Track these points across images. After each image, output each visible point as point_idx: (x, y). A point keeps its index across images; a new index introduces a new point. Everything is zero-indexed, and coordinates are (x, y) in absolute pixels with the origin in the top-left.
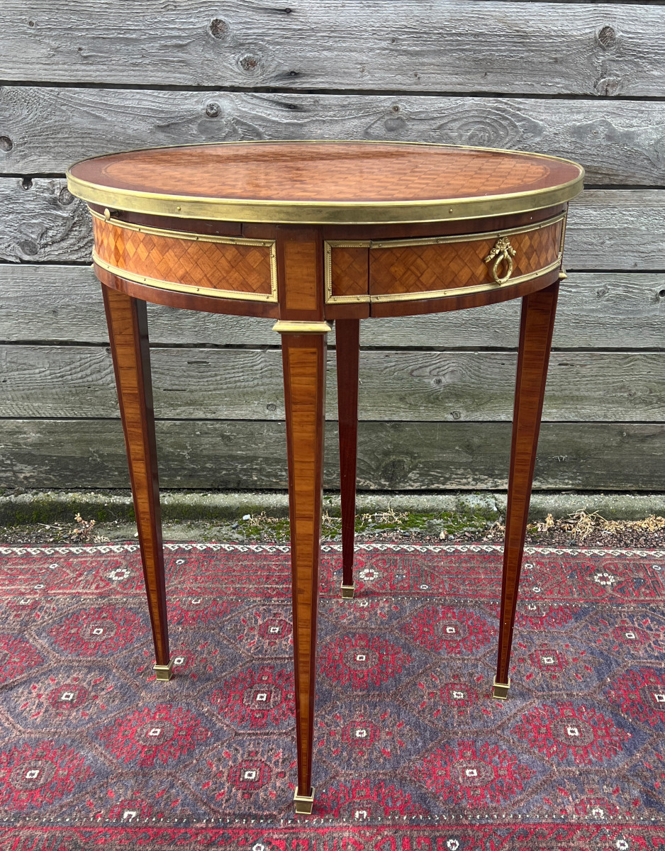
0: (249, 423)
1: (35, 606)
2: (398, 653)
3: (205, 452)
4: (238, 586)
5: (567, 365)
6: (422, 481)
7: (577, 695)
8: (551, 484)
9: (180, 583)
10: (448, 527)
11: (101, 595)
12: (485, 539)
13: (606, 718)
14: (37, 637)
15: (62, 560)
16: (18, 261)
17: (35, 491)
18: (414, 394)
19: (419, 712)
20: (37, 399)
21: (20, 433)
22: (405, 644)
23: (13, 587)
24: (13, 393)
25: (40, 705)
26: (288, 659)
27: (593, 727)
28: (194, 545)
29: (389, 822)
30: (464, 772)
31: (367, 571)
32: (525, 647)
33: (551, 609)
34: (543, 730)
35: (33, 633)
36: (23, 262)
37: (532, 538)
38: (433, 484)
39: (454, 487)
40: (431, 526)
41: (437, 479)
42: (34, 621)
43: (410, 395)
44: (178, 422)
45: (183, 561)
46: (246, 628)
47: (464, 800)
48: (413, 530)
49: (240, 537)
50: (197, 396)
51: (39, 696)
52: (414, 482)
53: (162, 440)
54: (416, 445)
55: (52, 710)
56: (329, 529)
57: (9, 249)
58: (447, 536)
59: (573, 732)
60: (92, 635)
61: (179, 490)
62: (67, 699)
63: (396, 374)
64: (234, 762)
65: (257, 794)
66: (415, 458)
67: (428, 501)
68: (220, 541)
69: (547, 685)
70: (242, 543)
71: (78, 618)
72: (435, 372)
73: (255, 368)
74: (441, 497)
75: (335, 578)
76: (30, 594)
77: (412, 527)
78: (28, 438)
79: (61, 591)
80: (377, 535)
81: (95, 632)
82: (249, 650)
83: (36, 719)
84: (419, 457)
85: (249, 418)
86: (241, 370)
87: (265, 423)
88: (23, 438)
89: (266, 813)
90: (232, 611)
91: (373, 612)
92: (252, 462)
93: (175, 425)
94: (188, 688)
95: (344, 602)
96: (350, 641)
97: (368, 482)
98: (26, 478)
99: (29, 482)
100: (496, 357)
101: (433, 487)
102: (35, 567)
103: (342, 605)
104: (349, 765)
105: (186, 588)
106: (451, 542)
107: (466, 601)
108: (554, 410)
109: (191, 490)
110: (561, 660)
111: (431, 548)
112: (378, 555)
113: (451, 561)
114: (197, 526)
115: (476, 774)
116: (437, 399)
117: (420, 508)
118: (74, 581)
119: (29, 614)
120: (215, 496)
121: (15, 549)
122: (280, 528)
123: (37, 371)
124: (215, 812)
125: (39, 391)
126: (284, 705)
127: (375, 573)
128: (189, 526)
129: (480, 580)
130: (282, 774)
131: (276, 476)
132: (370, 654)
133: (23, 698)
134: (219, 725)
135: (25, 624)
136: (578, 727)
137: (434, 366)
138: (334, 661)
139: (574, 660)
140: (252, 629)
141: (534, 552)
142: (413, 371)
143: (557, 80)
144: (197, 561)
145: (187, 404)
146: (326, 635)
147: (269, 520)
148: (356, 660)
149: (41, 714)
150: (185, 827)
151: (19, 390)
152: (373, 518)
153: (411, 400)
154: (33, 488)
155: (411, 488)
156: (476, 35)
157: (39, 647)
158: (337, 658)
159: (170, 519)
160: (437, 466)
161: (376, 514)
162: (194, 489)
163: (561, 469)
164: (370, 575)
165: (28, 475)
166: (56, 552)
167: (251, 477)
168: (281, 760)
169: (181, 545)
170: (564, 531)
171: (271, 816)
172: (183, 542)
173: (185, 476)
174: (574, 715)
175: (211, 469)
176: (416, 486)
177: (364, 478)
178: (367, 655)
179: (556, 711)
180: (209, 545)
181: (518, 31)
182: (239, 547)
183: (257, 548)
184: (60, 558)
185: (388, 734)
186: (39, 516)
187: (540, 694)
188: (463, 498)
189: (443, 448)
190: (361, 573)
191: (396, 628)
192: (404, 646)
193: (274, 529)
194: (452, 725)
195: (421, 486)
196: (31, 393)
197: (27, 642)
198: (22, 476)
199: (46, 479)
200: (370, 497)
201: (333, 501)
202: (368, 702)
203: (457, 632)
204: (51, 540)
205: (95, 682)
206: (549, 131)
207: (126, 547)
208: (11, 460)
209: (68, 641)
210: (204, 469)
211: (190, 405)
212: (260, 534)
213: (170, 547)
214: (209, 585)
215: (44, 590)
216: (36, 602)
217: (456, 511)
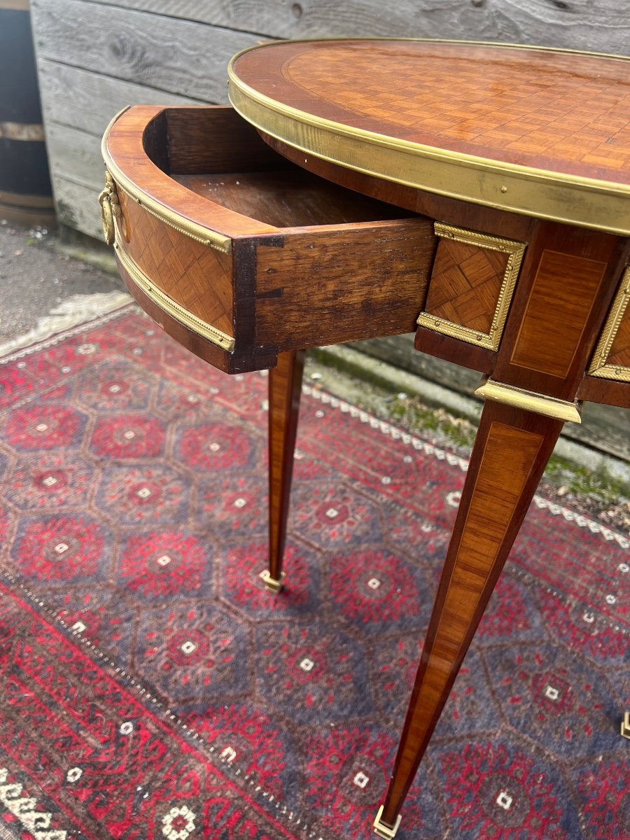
1: (195, 406)
2: (411, 597)
7: (548, 756)
10: (575, 484)
11: (243, 418)
12: (603, 515)
13: (557, 807)
14: (174, 432)
19: (375, 674)
22: (426, 590)
23: (198, 383)
25: (122, 490)
27: (532, 809)
28: (342, 404)
29: (242, 783)
30: (355, 774)
32: (541, 662)
33: (609, 630)
34: (474, 778)
35: (176, 427)
39: (605, 448)
40: (557, 476)
42: (185, 418)
45: (322, 416)
46: (312, 499)
47: (324, 810)
49: (385, 411)
51: (129, 482)
55: (125, 499)
58: (566, 494)
59: (504, 800)
60: (208, 448)
62: (142, 495)
64: (189, 626)
65: (176, 671)
67: (571, 450)
68: (365, 410)
69: (526, 722)
70: (380, 418)
74: (587, 453)
76: (202, 394)
81: (212, 447)
83: (109, 501)
89: (165, 695)
90: (316, 478)
91: (426, 541)
95: (411, 516)
96: (380, 559)
103: (406, 518)
104: (269, 691)
106: (563, 504)
107: (523, 575)
110: (566, 701)
113: (546, 524)
114: (361, 388)
115: (363, 785)
122: (424, 417)
124: (132, 666)
128: (356, 386)
129: (559, 557)
130: (210, 663)
132: (385, 584)
134: (214, 581)
135: (176, 417)
136: (514, 798)
138: (349, 573)
139: (581, 709)
140: (315, 502)
144: (332, 420)
146: (367, 541)
147: (419, 406)
148: (367, 582)
149: (116, 498)
150: (101, 666)
157: (168, 441)
158: (354, 570)
164: (456, 500)
167: (421, 364)
168: (222, 648)
169: (333, 400)
171: (165, 702)
172: (336, 397)
174: (523, 781)
178: (382, 583)
179: (507, 763)
182: (374, 422)
183: (388, 429)
185: (329, 681)
187: (510, 728)
188: (610, 462)
193: (417, 416)
194: (393, 708)
197: (165, 432)
202: (342, 634)
205: (173, 491)
209: (190, 444)
213: (323, 398)
214: (321, 445)
215: (214, 395)
216: (198, 403)
217: (593, 473)
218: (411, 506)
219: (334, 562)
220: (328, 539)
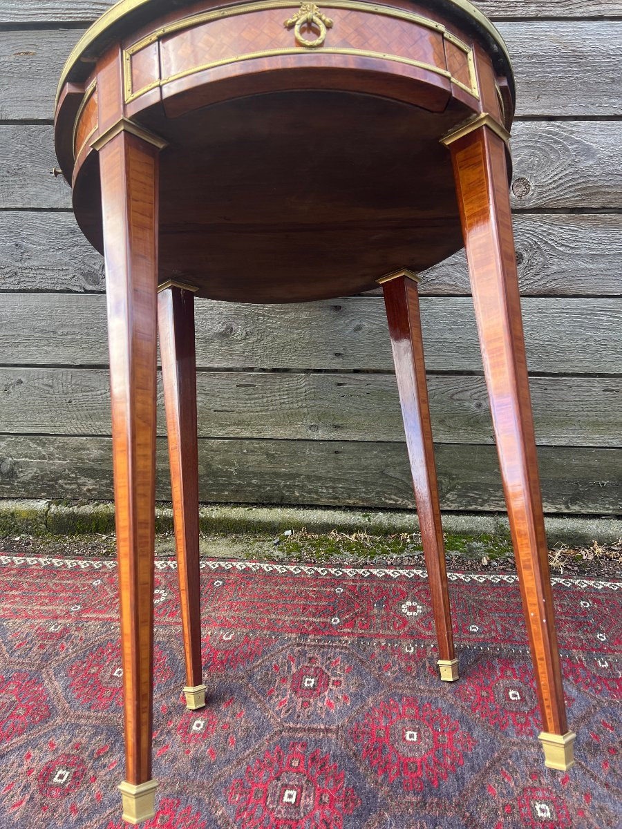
0: (293, 443)
1: (64, 634)
2: (456, 730)
3: (251, 469)
4: (274, 616)
5: (612, 390)
6: (460, 502)
8: (591, 508)
9: (214, 610)
10: (489, 551)
14: (53, 678)
15: (107, 575)
16: (82, 290)
17: (96, 502)
18: (453, 417)
20: (99, 419)
21: (84, 449)
22: (463, 716)
23: (50, 607)
24: (77, 413)
25: (26, 788)
26: (323, 731)
28: (234, 563)
31: (409, 603)
32: (612, 728)
35: (52, 671)
36: (86, 292)
37: (578, 566)
38: (471, 505)
39: (492, 509)
40: (471, 550)
41: (475, 500)
42: (57, 654)
43: (450, 418)
44: (227, 441)
45: (221, 583)
46: (278, 679)
48: (453, 553)
49: (281, 554)
50: (245, 416)
51: (30, 771)
52: (452, 502)
53: (212, 457)
54: (455, 467)
55: (38, 799)
56: (368, 548)
57: (73, 280)
58: (489, 563)
60: (112, 676)
61: (226, 504)
62: (60, 780)
63: (436, 397)
66: (453, 479)
67: (466, 522)
68: (260, 560)
70: (281, 562)
71: (103, 653)
72: (476, 396)
73: (299, 391)
74: (479, 519)
75: (376, 611)
76: (63, 617)
77: (452, 550)
78: (91, 454)
79: (94, 615)
80: (416, 557)
81: (115, 674)
82: (278, 713)
83: (15, 813)
84: (458, 478)
85: (292, 437)
86: (286, 393)
87: (308, 443)
88: (88, 455)
90: (265, 652)
91: (421, 664)
92: (294, 478)
93: (224, 444)
94: (202, 774)
95: (386, 645)
96: (397, 707)
97: (406, 501)
98: (89, 490)
99: (92, 494)
100: (539, 382)
101: (471, 508)
102: (78, 583)
103: (384, 649)
105: (219, 618)
106: (495, 571)
108: (597, 436)
109: (237, 504)
111: (475, 577)
112: (420, 583)
113: (499, 595)
114: (241, 541)
116: (477, 422)
117: (459, 529)
118: (111, 603)
119: (55, 645)
120: (259, 510)
121: (67, 561)
122: (320, 545)
123: (99, 392)
125: (101, 411)
126: (318, 812)
127: (418, 607)
128: (234, 541)
131: (316, 493)
132: (422, 730)
133: (10, 774)
135: (47, 659)
137: (475, 390)
138: (379, 739)
140: (284, 680)
141: (585, 585)
142: (453, 395)
143: (613, 101)
144: (235, 583)
145: (235, 424)
146: (368, 694)
147: (309, 536)
148: (405, 739)
149: (24, 803)
151: (83, 410)
152: (411, 538)
153: (450, 422)
154: (95, 500)
155: (449, 508)
156: (531, 56)
157: (51, 691)
158: (382, 734)
159: (216, 532)
160: (475, 487)
161: (414, 534)
162: (240, 504)
163: (602, 494)
164: (412, 609)
165: (91, 488)
166: (104, 566)
167: (294, 493)
169: (221, 563)
170: (610, 559)
172: (223, 559)
173: (232, 490)
175: (256, 485)
176: (454, 507)
177: (403, 497)
178: (418, 731)
180: (248, 564)
181: (573, 51)
182: (278, 568)
183: (295, 569)
184: (105, 573)
186: (97, 526)
189: (481, 471)
190: (403, 606)
191: (449, 692)
192: (462, 719)
193: (314, 546)
195: (459, 507)
196: (93, 413)
197: (41, 684)
198: (85, 489)
199: (107, 492)
200: (408, 516)
201: (371, 518)
202: (424, 817)
203: (523, 699)
204: (104, 551)
205: (98, 753)
206: (603, 153)
207: (169, 562)
208: (76, 474)
209: (84, 683)
210: (249, 485)
211: (238, 425)
212: (300, 551)
213: (210, 565)
214: (243, 614)
215: (79, 613)
216: (66, 630)
217: (496, 534)
218: (378, 636)
219: (355, 735)
220: (328, 714)
